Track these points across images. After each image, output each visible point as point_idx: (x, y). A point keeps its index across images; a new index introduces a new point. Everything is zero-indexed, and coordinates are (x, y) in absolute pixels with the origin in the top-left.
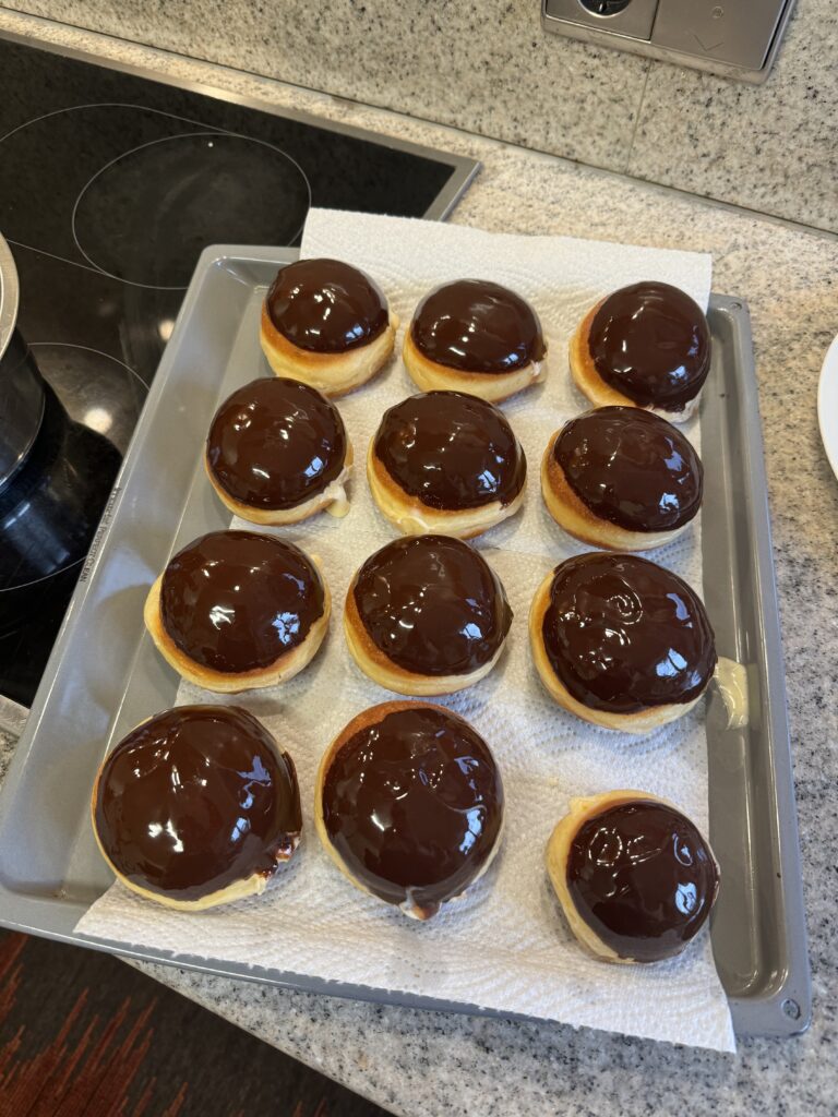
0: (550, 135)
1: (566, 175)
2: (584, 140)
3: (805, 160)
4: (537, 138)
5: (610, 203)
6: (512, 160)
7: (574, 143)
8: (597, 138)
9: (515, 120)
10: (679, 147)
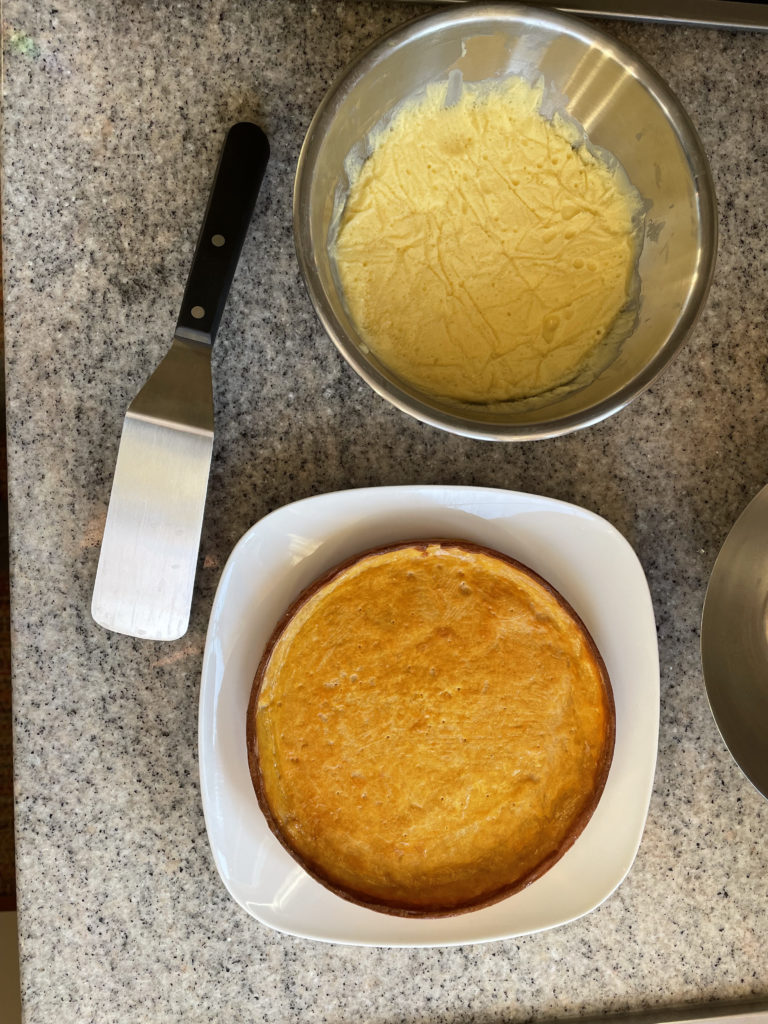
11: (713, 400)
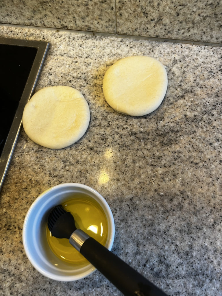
0: (77, 23)
1: (90, 40)
2: (93, 22)
3: (202, 15)
4: (72, 25)
5: (113, 51)
6: (63, 37)
7: (89, 24)
8: (99, 21)
9: (59, 18)
10: (139, 18)
11: (178, 170)
